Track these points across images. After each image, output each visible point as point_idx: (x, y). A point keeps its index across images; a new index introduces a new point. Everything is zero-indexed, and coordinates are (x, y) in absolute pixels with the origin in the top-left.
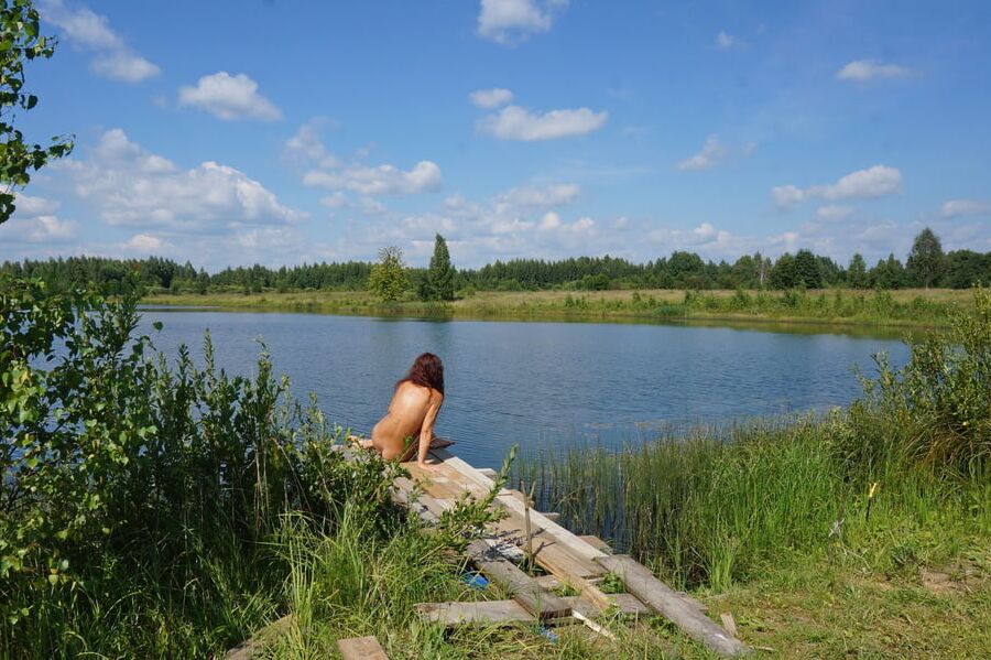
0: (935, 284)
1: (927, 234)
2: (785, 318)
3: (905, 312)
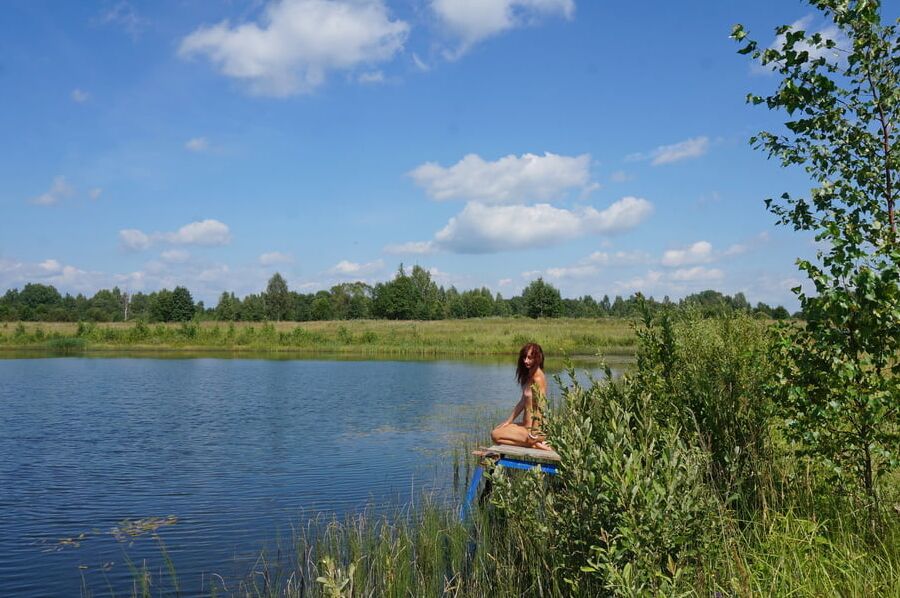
0: (284, 318)
1: (277, 278)
2: (188, 347)
3: (290, 339)
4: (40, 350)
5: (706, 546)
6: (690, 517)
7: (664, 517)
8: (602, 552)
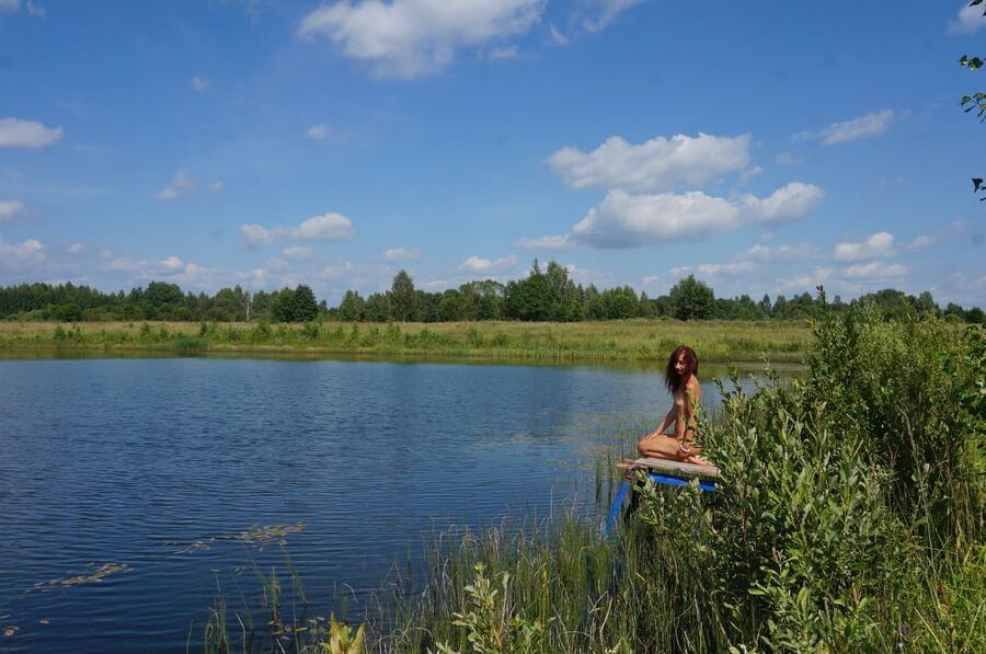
0: (411, 318)
1: (403, 275)
2: (312, 349)
3: (417, 341)
4: (164, 350)
5: (888, 575)
6: (869, 542)
7: (841, 539)
8: (774, 575)
